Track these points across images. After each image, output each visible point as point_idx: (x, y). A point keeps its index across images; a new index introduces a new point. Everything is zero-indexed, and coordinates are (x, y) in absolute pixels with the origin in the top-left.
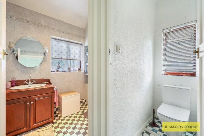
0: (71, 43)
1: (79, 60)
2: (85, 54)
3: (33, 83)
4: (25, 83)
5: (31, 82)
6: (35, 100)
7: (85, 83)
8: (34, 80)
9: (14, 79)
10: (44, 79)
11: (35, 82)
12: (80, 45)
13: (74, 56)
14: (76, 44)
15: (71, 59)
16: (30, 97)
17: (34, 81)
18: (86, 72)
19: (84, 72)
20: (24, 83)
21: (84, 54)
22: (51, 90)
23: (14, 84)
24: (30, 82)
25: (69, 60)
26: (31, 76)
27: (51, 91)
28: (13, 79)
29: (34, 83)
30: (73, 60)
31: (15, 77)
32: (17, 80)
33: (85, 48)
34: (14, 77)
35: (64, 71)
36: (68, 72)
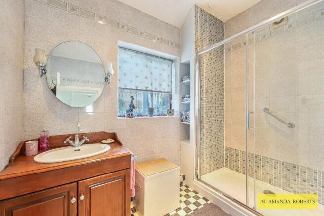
0: (154, 58)
1: (168, 92)
2: (181, 80)
3: (83, 141)
4: (68, 142)
5: (80, 140)
6: (90, 188)
7: (181, 140)
8: (86, 135)
9: (46, 134)
10: (105, 132)
11: (88, 140)
12: (170, 62)
13: (160, 85)
14: (162, 60)
15: (154, 90)
16: (77, 182)
17: (86, 139)
18: (184, 116)
19: (179, 116)
20: (65, 142)
21: (178, 80)
22: (124, 163)
23: (45, 145)
24: (77, 141)
25: (150, 93)
26: (78, 126)
27: (124, 165)
28: (43, 135)
29: (86, 143)
30: (157, 93)
31: (48, 129)
32: (51, 135)
33: (180, 68)
34: (45, 129)
35: (141, 116)
36: (148, 117)
